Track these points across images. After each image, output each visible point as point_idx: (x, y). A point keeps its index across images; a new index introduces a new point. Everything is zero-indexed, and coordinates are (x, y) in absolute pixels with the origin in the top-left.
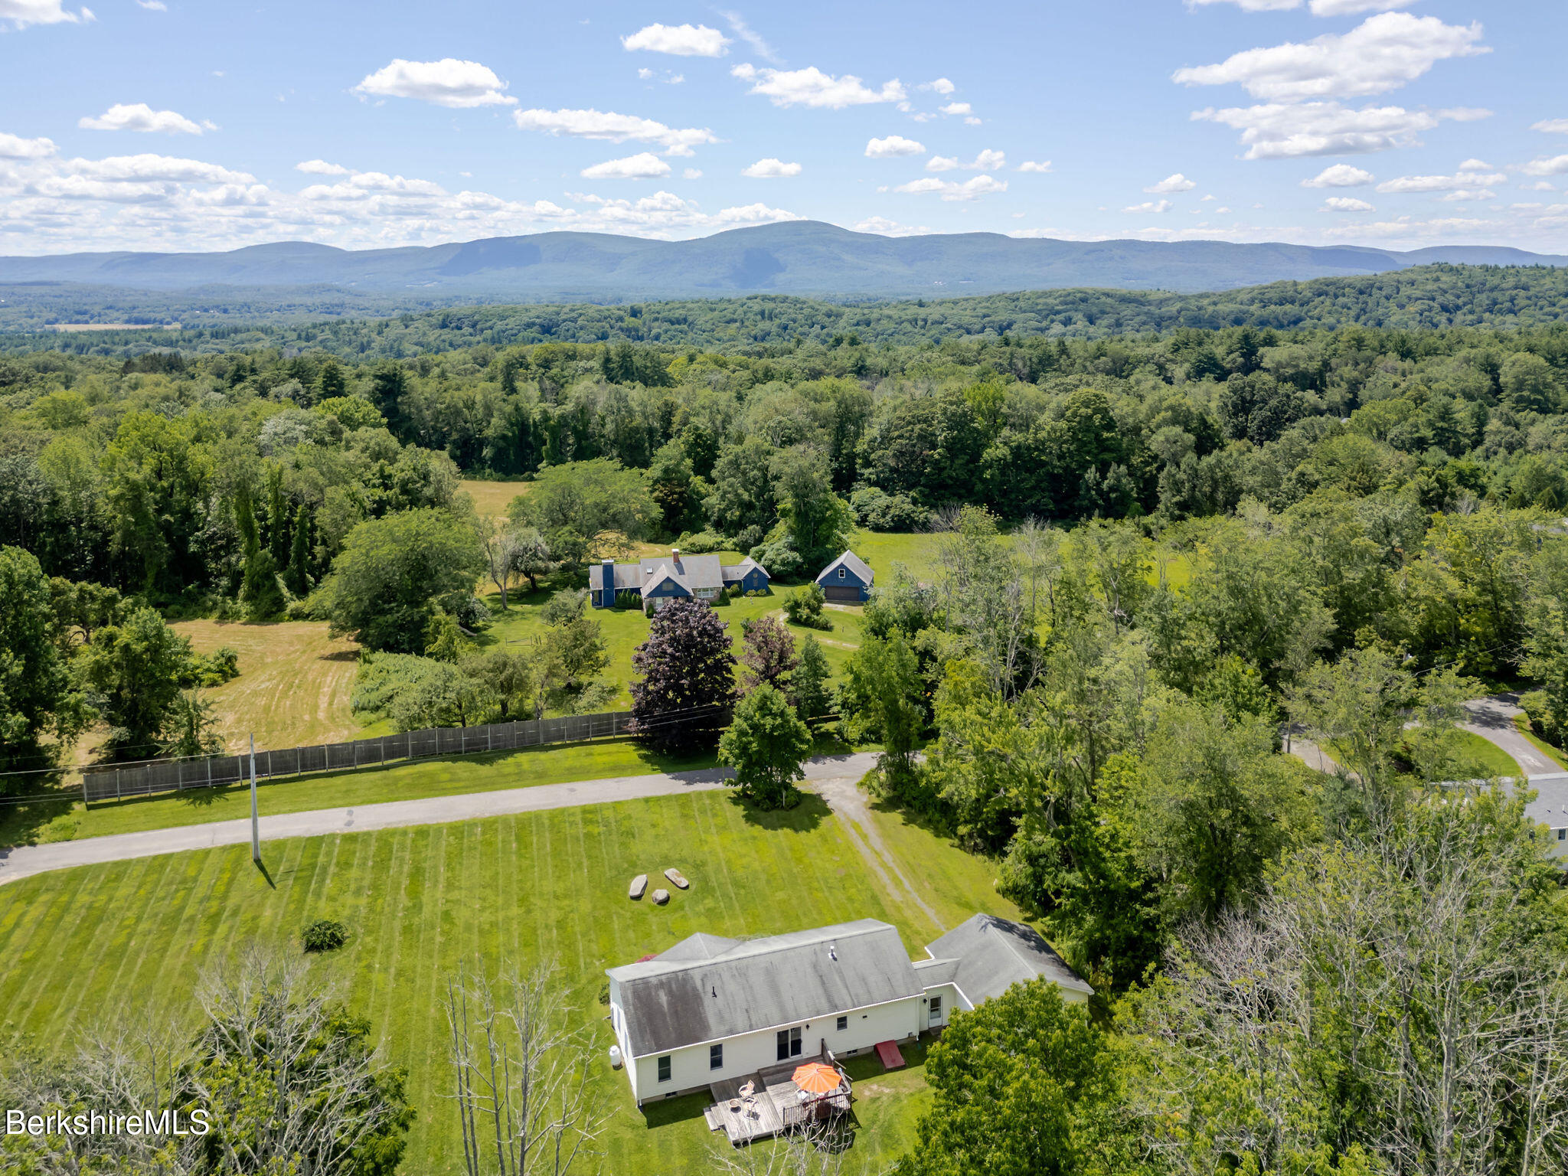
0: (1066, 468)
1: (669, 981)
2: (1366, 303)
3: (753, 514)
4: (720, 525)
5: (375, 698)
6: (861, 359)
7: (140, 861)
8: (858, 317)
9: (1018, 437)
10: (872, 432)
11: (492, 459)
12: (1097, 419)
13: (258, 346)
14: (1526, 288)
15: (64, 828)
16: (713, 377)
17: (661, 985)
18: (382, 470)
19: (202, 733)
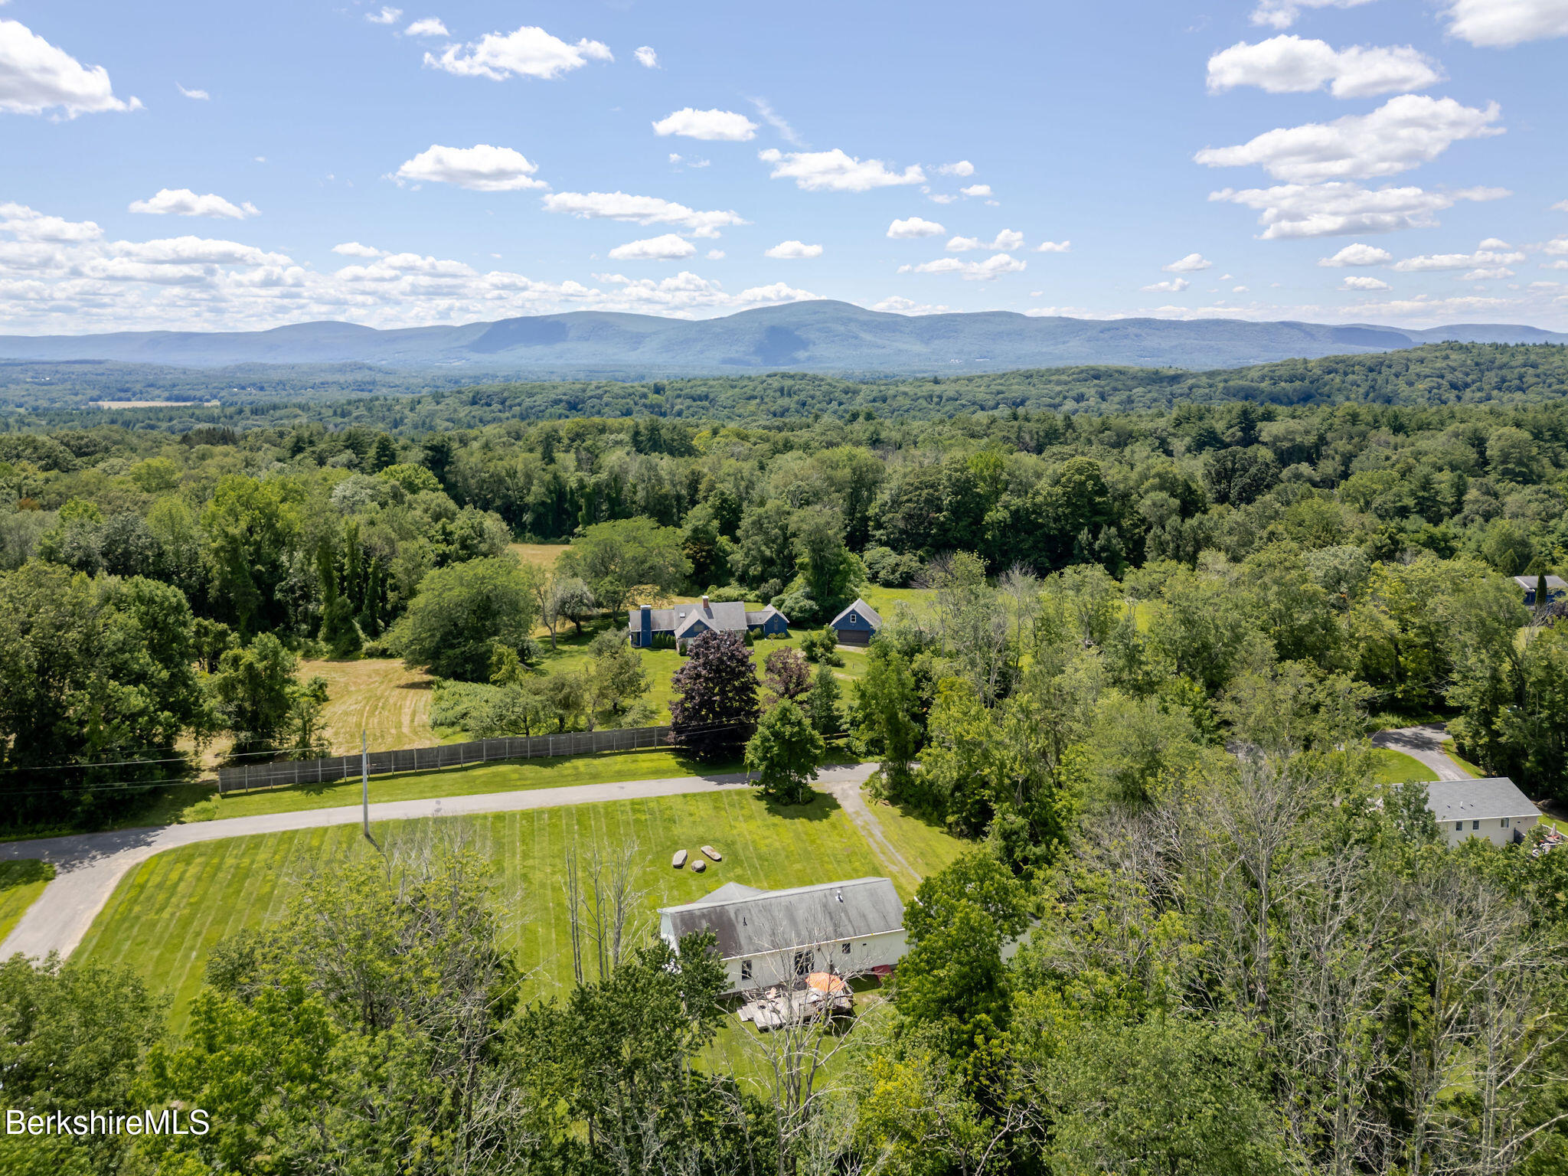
0: (1060, 530)
1: (710, 913)
2: (1375, 380)
3: (775, 569)
4: (743, 580)
5: (451, 714)
6: (876, 432)
7: (272, 835)
8: (874, 394)
9: (1016, 502)
10: (884, 496)
11: (532, 524)
12: (1090, 485)
13: (297, 421)
14: (1534, 366)
15: (205, 811)
16: (737, 450)
17: (703, 916)
18: (444, 528)
19: (314, 737)
